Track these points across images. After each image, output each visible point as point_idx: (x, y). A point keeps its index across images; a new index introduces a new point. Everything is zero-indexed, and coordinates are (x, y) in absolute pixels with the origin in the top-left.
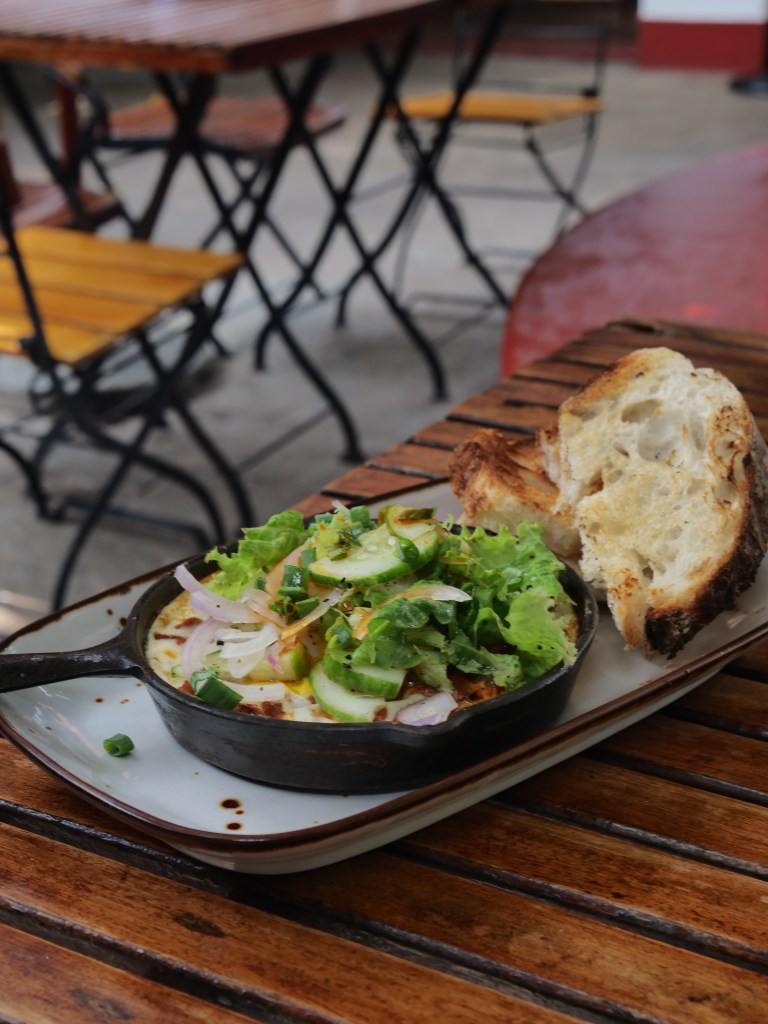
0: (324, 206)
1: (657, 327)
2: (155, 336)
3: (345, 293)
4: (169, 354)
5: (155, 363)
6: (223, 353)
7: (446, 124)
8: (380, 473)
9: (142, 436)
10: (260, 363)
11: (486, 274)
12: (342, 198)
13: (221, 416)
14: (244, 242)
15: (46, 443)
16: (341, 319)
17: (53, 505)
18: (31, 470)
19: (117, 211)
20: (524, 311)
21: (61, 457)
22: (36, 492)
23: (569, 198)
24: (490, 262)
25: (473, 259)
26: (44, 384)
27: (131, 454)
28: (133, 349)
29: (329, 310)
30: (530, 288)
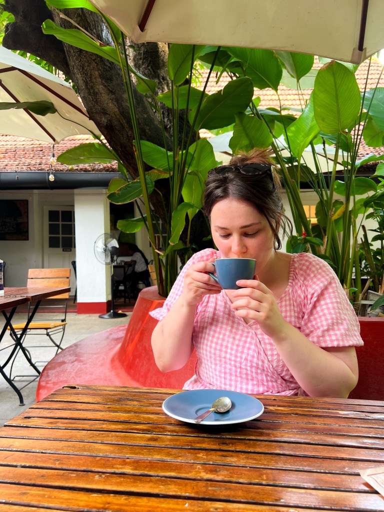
1: (77, 387)
7: (24, 330)
11: (36, 368)
20: (43, 379)
23: (58, 346)
25: (32, 365)
30: (45, 372)
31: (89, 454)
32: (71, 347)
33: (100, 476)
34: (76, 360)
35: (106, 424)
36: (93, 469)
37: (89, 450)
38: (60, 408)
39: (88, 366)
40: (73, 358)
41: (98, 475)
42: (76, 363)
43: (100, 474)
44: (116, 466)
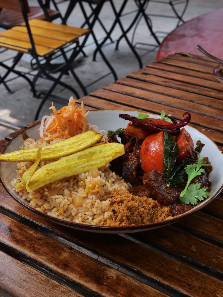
0: (114, 17)
1: (188, 55)
2: (65, 50)
3: (118, 41)
4: (69, 55)
5: (65, 57)
6: (85, 55)
8: (106, 90)
9: (60, 77)
10: (94, 59)
11: (156, 38)
12: (118, 15)
13: (83, 72)
14: (91, 26)
15: (36, 77)
16: (117, 48)
17: (37, 94)
18: (32, 84)
19: (59, 15)
20: (163, 49)
21: (40, 81)
22: (33, 90)
23: (180, 18)
24: (157, 35)
25: (153, 34)
26: (34, 61)
27: (57, 81)
28: (60, 53)
29: (114, 46)
30: (165, 42)
31: (197, 112)
32: (193, 20)
33: (206, 130)
34: (196, 35)
35: (214, 92)
36: (201, 124)
37: (197, 109)
38: (173, 71)
39: (208, 42)
40: (193, 32)
41: (204, 129)
42: (196, 38)
43: (206, 128)
44: (220, 126)
